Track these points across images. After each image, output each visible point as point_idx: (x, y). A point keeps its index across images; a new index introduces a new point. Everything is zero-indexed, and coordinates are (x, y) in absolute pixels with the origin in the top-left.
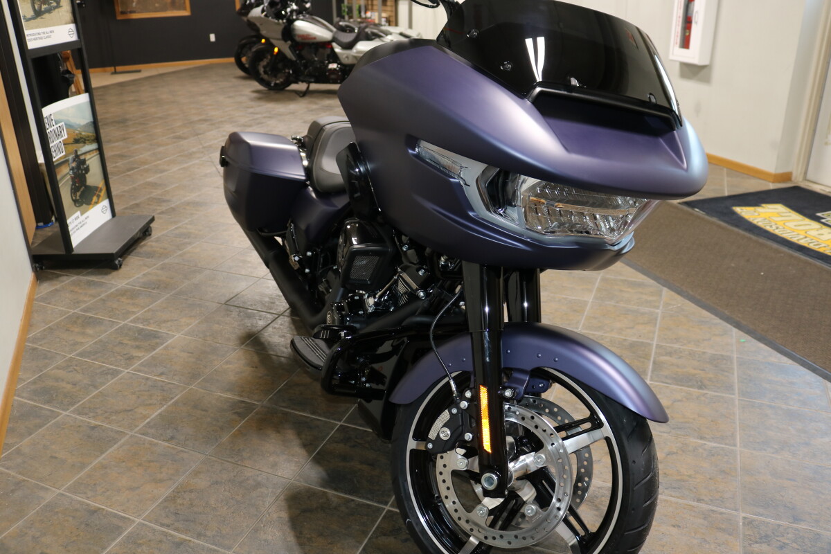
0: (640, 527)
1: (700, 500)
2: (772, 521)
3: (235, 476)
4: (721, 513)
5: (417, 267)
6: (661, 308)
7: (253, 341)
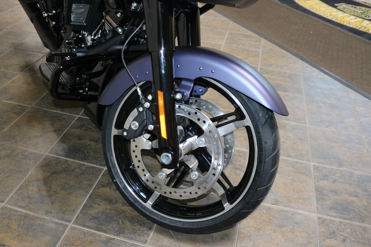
0: (268, 184)
1: (289, 156)
2: (328, 166)
3: (10, 153)
4: (301, 163)
5: (115, 11)
6: (261, 48)
7: (29, 68)
